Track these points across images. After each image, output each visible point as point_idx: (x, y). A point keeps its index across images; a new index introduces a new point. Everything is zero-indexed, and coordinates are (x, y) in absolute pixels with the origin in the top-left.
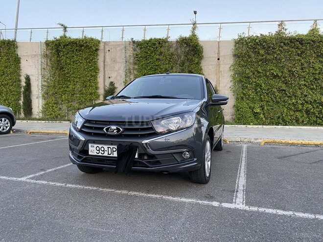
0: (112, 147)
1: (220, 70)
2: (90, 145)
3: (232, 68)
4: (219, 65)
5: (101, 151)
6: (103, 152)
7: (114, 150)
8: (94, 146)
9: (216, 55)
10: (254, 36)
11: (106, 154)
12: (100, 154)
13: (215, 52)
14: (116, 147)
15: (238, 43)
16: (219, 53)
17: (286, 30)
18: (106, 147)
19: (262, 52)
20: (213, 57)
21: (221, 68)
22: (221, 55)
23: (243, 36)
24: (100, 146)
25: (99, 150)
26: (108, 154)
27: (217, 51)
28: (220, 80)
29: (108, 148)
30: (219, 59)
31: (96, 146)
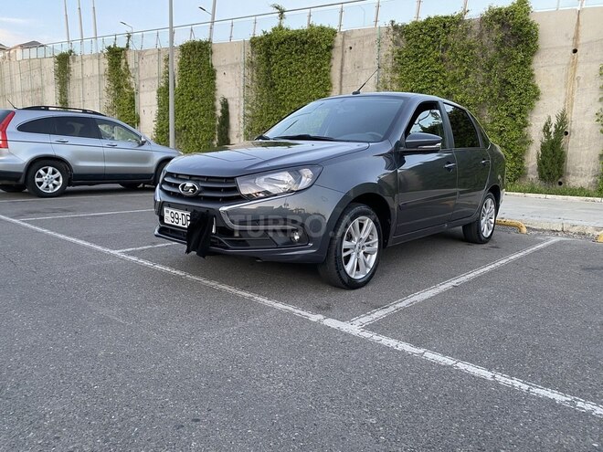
0: (186, 214)
1: (577, 75)
2: (165, 209)
5: (175, 219)
6: (177, 221)
7: (188, 218)
9: (571, 43)
11: (180, 224)
12: (175, 224)
13: (567, 35)
14: (190, 215)
18: (180, 213)
20: (562, 47)
21: (578, 70)
22: (581, 41)
24: (175, 212)
25: (173, 217)
26: (183, 224)
28: (575, 97)
29: (182, 215)
30: (575, 51)
31: (170, 211)
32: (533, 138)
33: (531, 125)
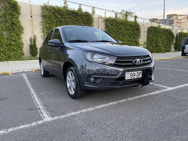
0: (139, 72)
1: (34, 24)
2: (126, 73)
3: (41, 24)
4: (32, 21)
5: (133, 76)
6: (134, 76)
7: (140, 73)
8: (129, 74)
9: (30, 14)
10: (53, 6)
11: (136, 77)
12: (133, 78)
13: (28, 11)
14: (141, 72)
15: (44, 8)
16: (31, 13)
17: (68, 6)
18: (136, 73)
19: (59, 16)
20: (28, 15)
21: (34, 23)
22: (33, 14)
23: (47, 4)
24: (133, 73)
25: (132, 76)
26: (137, 77)
27: (30, 11)
28: (34, 30)
29: (137, 73)
30: (31, 17)
31: (130, 73)
32: (24, 43)
33: (22, 38)
